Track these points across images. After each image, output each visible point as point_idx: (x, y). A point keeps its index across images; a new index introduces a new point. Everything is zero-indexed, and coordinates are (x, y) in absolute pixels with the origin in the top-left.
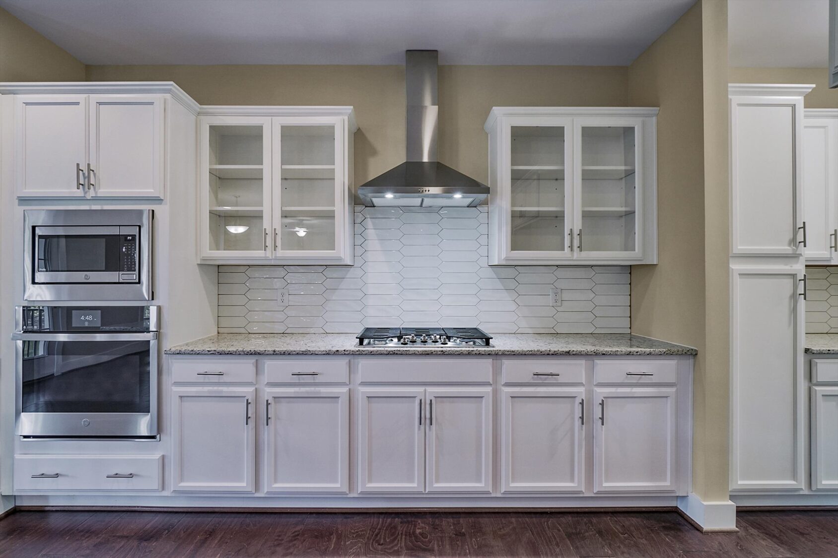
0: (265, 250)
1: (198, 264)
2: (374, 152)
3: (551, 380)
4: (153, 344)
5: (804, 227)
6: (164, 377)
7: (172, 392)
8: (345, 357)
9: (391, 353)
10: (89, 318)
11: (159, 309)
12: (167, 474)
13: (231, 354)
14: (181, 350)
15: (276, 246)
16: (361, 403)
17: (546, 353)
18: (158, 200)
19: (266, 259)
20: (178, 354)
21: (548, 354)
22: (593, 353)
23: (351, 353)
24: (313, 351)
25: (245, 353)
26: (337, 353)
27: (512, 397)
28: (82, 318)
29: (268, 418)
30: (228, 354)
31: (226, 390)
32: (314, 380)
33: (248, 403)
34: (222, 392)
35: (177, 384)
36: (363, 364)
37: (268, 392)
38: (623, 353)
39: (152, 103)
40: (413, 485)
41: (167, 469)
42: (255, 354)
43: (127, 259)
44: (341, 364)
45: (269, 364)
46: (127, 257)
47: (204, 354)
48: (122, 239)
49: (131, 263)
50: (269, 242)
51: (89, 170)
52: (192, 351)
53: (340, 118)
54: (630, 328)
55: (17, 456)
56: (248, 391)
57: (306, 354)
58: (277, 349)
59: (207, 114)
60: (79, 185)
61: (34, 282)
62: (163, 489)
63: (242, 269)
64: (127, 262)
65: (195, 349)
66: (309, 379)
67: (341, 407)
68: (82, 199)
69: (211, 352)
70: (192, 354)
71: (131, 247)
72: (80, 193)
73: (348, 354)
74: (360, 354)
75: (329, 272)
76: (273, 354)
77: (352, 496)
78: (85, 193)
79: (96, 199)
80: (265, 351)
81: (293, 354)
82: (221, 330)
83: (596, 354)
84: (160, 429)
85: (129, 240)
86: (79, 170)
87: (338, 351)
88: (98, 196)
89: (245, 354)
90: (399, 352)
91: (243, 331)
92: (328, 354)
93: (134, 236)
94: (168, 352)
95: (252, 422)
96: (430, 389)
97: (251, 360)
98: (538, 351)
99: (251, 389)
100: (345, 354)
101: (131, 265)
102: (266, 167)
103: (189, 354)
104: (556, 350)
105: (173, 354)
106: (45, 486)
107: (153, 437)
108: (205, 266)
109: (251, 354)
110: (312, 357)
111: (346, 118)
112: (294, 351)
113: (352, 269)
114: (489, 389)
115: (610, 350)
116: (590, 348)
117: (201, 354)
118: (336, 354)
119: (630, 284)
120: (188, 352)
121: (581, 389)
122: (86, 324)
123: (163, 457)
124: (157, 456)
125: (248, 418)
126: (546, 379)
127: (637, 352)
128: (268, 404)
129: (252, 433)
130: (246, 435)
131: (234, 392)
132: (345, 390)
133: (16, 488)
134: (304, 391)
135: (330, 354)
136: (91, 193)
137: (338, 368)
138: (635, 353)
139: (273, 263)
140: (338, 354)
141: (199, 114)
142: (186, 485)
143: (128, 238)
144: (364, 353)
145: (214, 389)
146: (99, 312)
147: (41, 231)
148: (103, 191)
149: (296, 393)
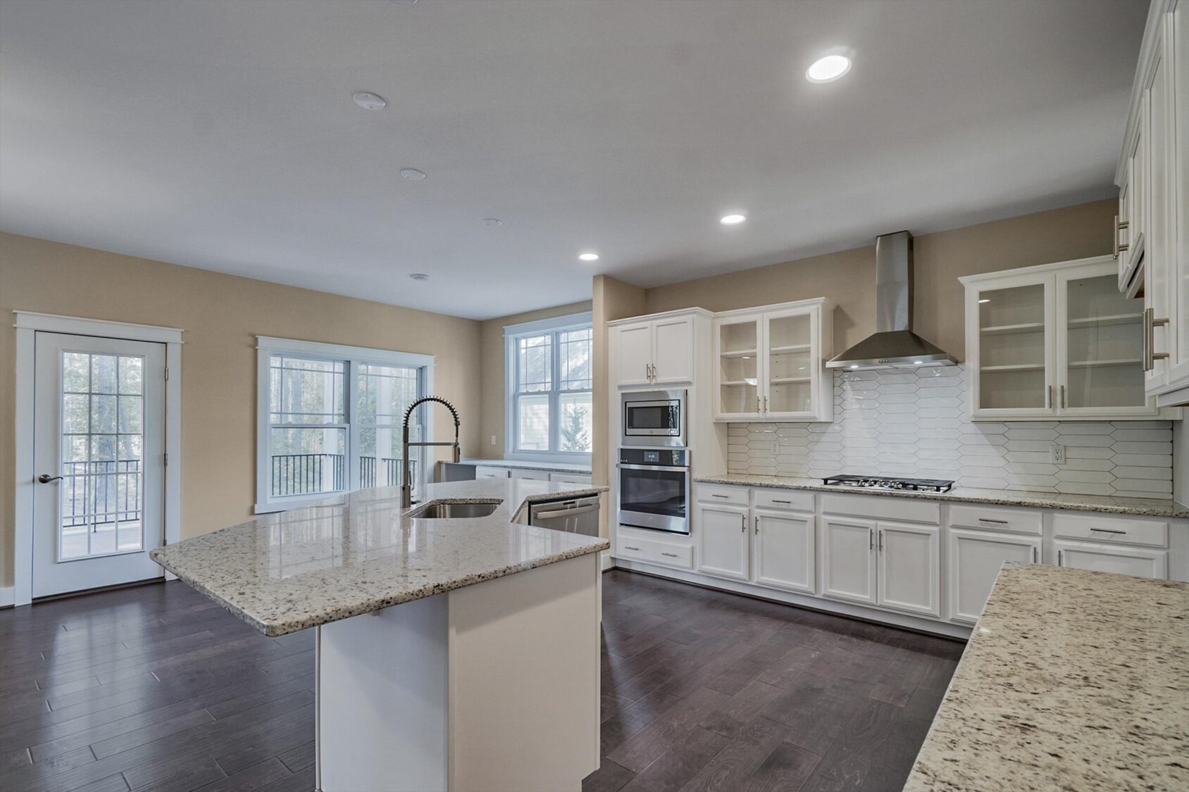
0: (758, 412)
1: (714, 423)
2: (852, 324)
3: (1001, 527)
4: (687, 474)
6: (693, 496)
7: (698, 506)
8: (811, 492)
9: (847, 491)
10: (653, 456)
11: (690, 452)
12: (694, 558)
13: (733, 484)
14: (704, 479)
15: (766, 409)
16: (823, 527)
17: (994, 502)
18: (689, 383)
19: (759, 418)
20: (702, 481)
21: (997, 503)
22: (1048, 506)
23: (816, 489)
24: (787, 486)
25: (742, 484)
26: (805, 489)
27: (959, 538)
28: (649, 456)
29: (757, 530)
30: (731, 484)
31: (730, 508)
32: (788, 506)
33: (744, 518)
34: (727, 509)
35: (701, 501)
36: (825, 498)
37: (757, 512)
38: (1087, 508)
39: (686, 322)
40: (866, 597)
41: (695, 556)
42: (749, 485)
43: (673, 421)
44: (809, 496)
45: (758, 493)
46: (673, 419)
47: (716, 483)
48: (668, 408)
49: (675, 423)
50: (761, 406)
51: (653, 367)
52: (709, 480)
53: (815, 307)
54: (1172, 493)
55: (618, 535)
56: (744, 510)
57: (783, 488)
58: (762, 483)
59: (718, 317)
60: (648, 376)
61: (626, 435)
62: (693, 568)
63: (745, 426)
65: (711, 479)
66: (784, 506)
67: (809, 527)
68: (649, 385)
69: (721, 482)
70: (709, 482)
72: (647, 381)
73: (813, 490)
74: (823, 490)
75: (811, 428)
76: (760, 486)
77: (817, 597)
78: (651, 381)
79: (657, 385)
80: (755, 483)
81: (773, 487)
82: (730, 471)
83: (1053, 508)
84: (691, 530)
86: (648, 368)
87: (806, 487)
88: (658, 382)
90: (857, 492)
91: (744, 472)
92: (798, 489)
94: (696, 480)
95: (746, 531)
96: (880, 523)
97: (747, 489)
98: (985, 500)
99: (746, 509)
100: (811, 490)
102: (758, 351)
104: (1005, 500)
105: (699, 481)
106: (630, 555)
107: (687, 534)
108: (718, 424)
109: (745, 485)
110: (787, 490)
111: (820, 306)
112: (775, 485)
113: (832, 425)
114: (936, 529)
115: (1070, 504)
116: (1047, 501)
119: (1172, 442)
121: (1038, 540)
122: (652, 460)
123: (693, 547)
124: (689, 546)
125: (743, 528)
126: (996, 526)
127: (1106, 509)
128: (757, 520)
129: (746, 539)
130: (743, 538)
131: (735, 510)
132: (811, 516)
133: (617, 553)
134: (782, 514)
135: (801, 489)
136: (654, 381)
137: (806, 500)
138: (1103, 510)
139: (764, 421)
141: (714, 318)
142: (707, 568)
144: (825, 490)
145: (723, 506)
146: (658, 453)
147: (629, 405)
148: (660, 380)
149: (776, 514)
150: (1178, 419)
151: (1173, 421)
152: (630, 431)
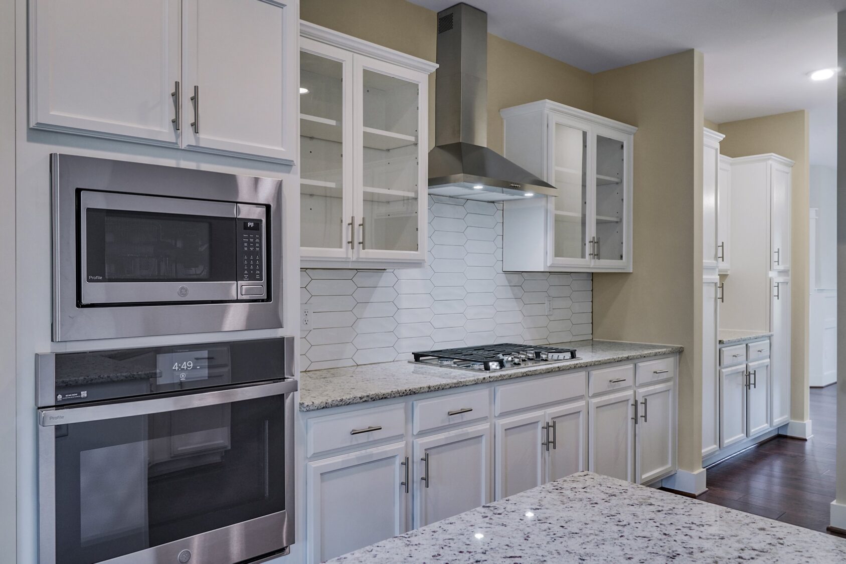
0: (347, 247)
5: (723, 246)
9: (525, 374)
10: (187, 366)
11: (292, 342)
13: (385, 398)
14: (327, 402)
17: (617, 360)
19: (346, 260)
20: (323, 408)
23: (495, 379)
24: (464, 382)
25: (401, 394)
27: (597, 407)
28: (176, 366)
30: (382, 398)
32: (462, 418)
34: (371, 455)
35: (317, 456)
37: (421, 444)
38: (653, 354)
42: (411, 394)
43: (249, 260)
44: (486, 394)
46: (249, 257)
47: (356, 403)
48: (240, 226)
49: (255, 265)
52: (341, 400)
56: (399, 447)
57: (458, 387)
58: (431, 385)
61: (79, 304)
64: (248, 265)
65: (344, 398)
69: (364, 400)
70: (341, 405)
71: (254, 240)
73: (493, 381)
75: (361, 279)
76: (428, 392)
78: (177, 137)
79: (195, 151)
80: (421, 388)
81: (446, 389)
85: (250, 228)
87: (484, 378)
88: (201, 145)
89: (400, 396)
90: (530, 373)
93: (257, 222)
94: (311, 408)
96: (548, 411)
97: (404, 402)
100: (490, 381)
101: (255, 270)
103: (337, 406)
105: (318, 409)
109: (407, 395)
112: (448, 385)
114: (584, 402)
117: (353, 404)
118: (483, 383)
119: (592, 291)
120: (337, 403)
121: (632, 392)
122: (184, 378)
128: (421, 460)
131: (386, 452)
132: (487, 426)
134: (453, 435)
135: (478, 384)
136: (188, 138)
137: (483, 400)
138: (658, 354)
140: (485, 383)
143: (249, 224)
144: (504, 378)
145: (363, 452)
146: (205, 354)
147: (90, 201)
148: (208, 138)
149: (447, 438)
150: (631, 272)
151: (593, 273)
152: (94, 291)
